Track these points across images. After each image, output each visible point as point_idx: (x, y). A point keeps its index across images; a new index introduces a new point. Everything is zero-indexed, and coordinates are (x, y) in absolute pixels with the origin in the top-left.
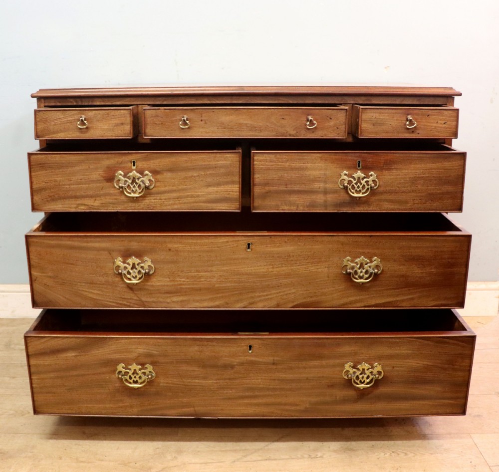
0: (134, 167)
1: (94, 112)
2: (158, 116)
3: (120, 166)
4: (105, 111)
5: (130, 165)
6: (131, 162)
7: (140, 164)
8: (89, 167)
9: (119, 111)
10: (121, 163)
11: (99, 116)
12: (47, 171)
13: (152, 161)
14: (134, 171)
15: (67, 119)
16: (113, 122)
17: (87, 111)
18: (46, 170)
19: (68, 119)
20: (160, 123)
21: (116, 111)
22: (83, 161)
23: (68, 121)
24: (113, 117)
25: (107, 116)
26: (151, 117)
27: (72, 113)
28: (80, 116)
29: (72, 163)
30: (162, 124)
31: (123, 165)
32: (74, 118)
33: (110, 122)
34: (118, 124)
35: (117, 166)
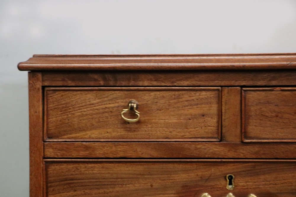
0: (230, 186)
1: (153, 94)
2: (268, 103)
3: (206, 184)
4: (173, 93)
5: (223, 182)
6: (225, 177)
7: (241, 182)
8: (152, 186)
9: (198, 93)
10: (208, 180)
11: (162, 101)
12: (75, 193)
13: (262, 177)
14: (231, 194)
15: (104, 106)
16: (186, 112)
17: (141, 92)
18: (75, 191)
19: (107, 106)
20: (274, 114)
21: (193, 93)
22: (140, 174)
23: (107, 110)
24: (186, 103)
25: (175, 101)
26: (257, 105)
27: (115, 96)
28: (127, 100)
29: (122, 178)
30: (277, 116)
31: (212, 183)
32: (117, 105)
33: (182, 112)
34: (195, 115)
35: (200, 183)
